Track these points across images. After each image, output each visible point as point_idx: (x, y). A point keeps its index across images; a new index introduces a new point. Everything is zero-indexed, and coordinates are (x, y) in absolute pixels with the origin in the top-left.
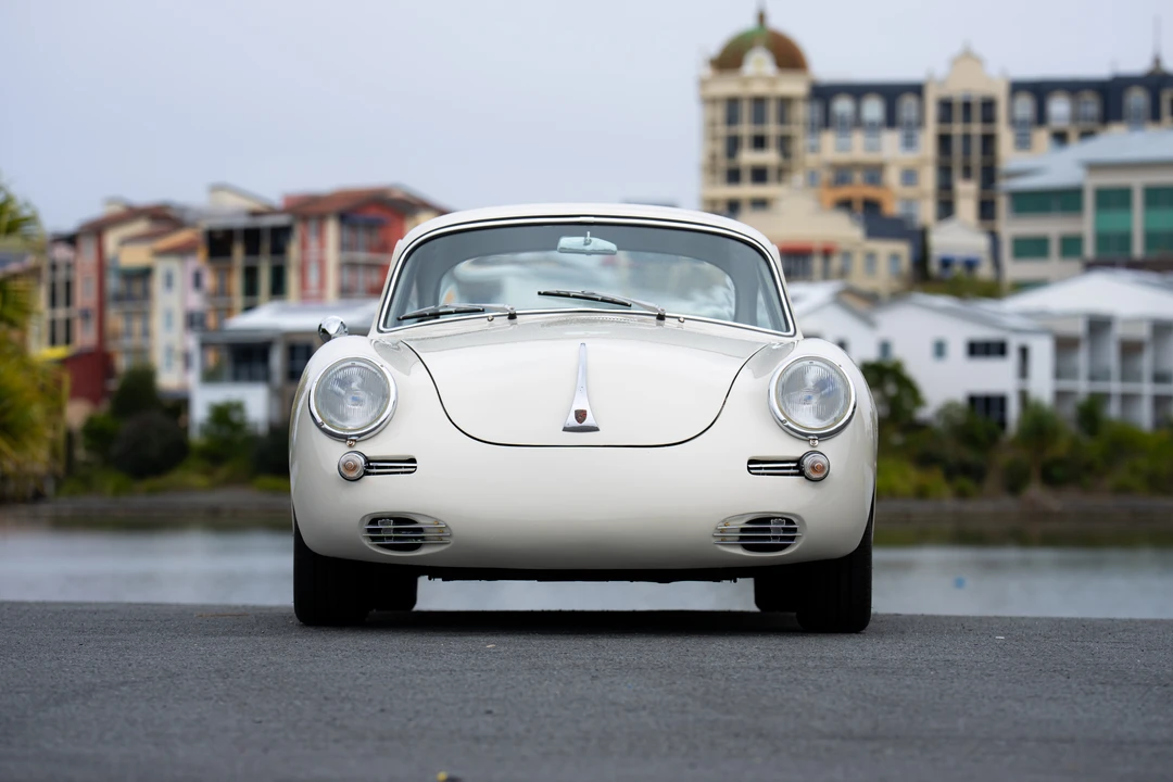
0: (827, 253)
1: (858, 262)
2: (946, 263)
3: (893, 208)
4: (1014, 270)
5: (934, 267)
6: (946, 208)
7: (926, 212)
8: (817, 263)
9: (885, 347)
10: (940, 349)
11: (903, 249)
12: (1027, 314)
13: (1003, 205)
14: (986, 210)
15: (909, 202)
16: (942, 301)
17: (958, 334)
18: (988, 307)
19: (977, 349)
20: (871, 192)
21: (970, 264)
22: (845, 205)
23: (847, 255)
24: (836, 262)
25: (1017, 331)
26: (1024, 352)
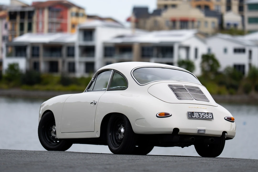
0: (193, 21)
1: (202, 24)
2: (228, 24)
3: (213, 8)
4: (249, 27)
5: (225, 26)
6: (229, 8)
7: (223, 9)
8: (190, 24)
9: (209, 50)
10: (225, 50)
11: (216, 20)
12: (252, 41)
13: (246, 8)
14: (241, 9)
15: (218, 6)
16: (227, 36)
17: (231, 46)
18: (240, 38)
19: (237, 51)
20: (207, 3)
21: (235, 25)
22: (199, 7)
23: (199, 22)
24: (196, 24)
25: (248, 46)
26: (250, 52)
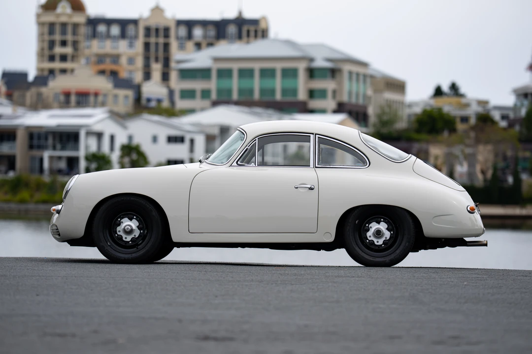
0: (96, 94)
1: (110, 99)
2: (149, 100)
3: (124, 75)
4: (181, 104)
5: (144, 102)
6: (147, 76)
7: (138, 77)
8: (92, 99)
9: (130, 138)
10: (155, 139)
11: (130, 93)
12: (194, 125)
13: (174, 76)
14: (165, 77)
15: (131, 72)
16: (156, 118)
17: (163, 133)
18: (175, 121)
19: (172, 140)
20: (114, 67)
21: (159, 101)
22: (102, 72)
23: (105, 95)
24: (100, 98)
25: (189, 132)
26: (192, 141)
